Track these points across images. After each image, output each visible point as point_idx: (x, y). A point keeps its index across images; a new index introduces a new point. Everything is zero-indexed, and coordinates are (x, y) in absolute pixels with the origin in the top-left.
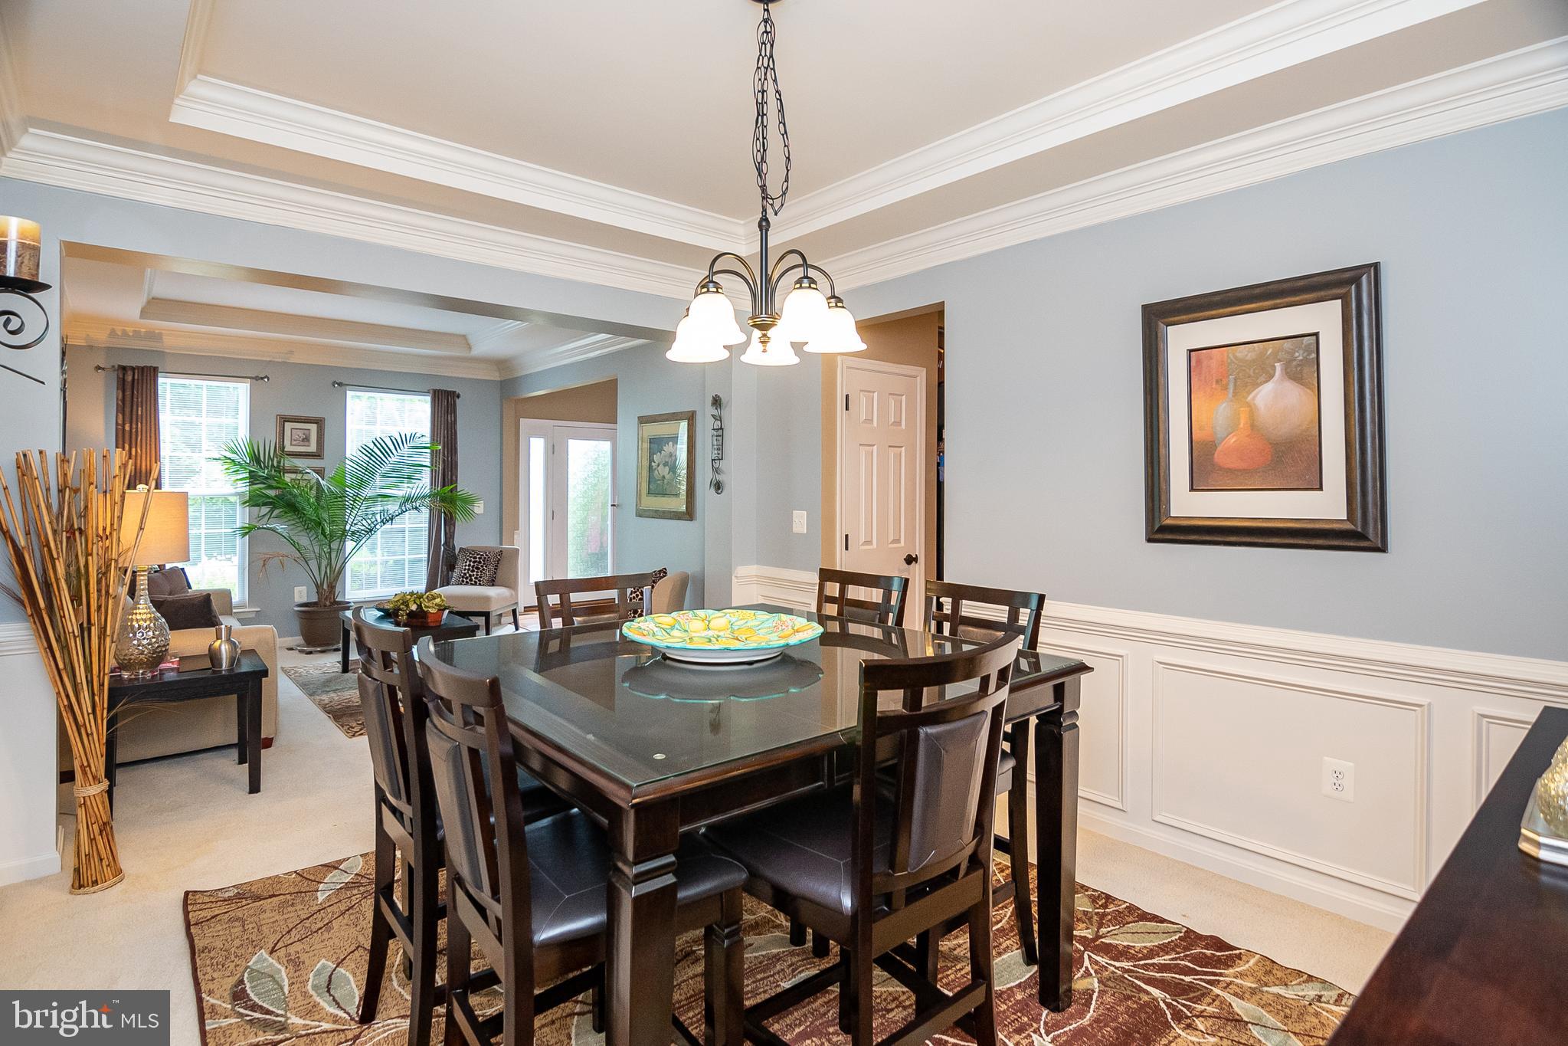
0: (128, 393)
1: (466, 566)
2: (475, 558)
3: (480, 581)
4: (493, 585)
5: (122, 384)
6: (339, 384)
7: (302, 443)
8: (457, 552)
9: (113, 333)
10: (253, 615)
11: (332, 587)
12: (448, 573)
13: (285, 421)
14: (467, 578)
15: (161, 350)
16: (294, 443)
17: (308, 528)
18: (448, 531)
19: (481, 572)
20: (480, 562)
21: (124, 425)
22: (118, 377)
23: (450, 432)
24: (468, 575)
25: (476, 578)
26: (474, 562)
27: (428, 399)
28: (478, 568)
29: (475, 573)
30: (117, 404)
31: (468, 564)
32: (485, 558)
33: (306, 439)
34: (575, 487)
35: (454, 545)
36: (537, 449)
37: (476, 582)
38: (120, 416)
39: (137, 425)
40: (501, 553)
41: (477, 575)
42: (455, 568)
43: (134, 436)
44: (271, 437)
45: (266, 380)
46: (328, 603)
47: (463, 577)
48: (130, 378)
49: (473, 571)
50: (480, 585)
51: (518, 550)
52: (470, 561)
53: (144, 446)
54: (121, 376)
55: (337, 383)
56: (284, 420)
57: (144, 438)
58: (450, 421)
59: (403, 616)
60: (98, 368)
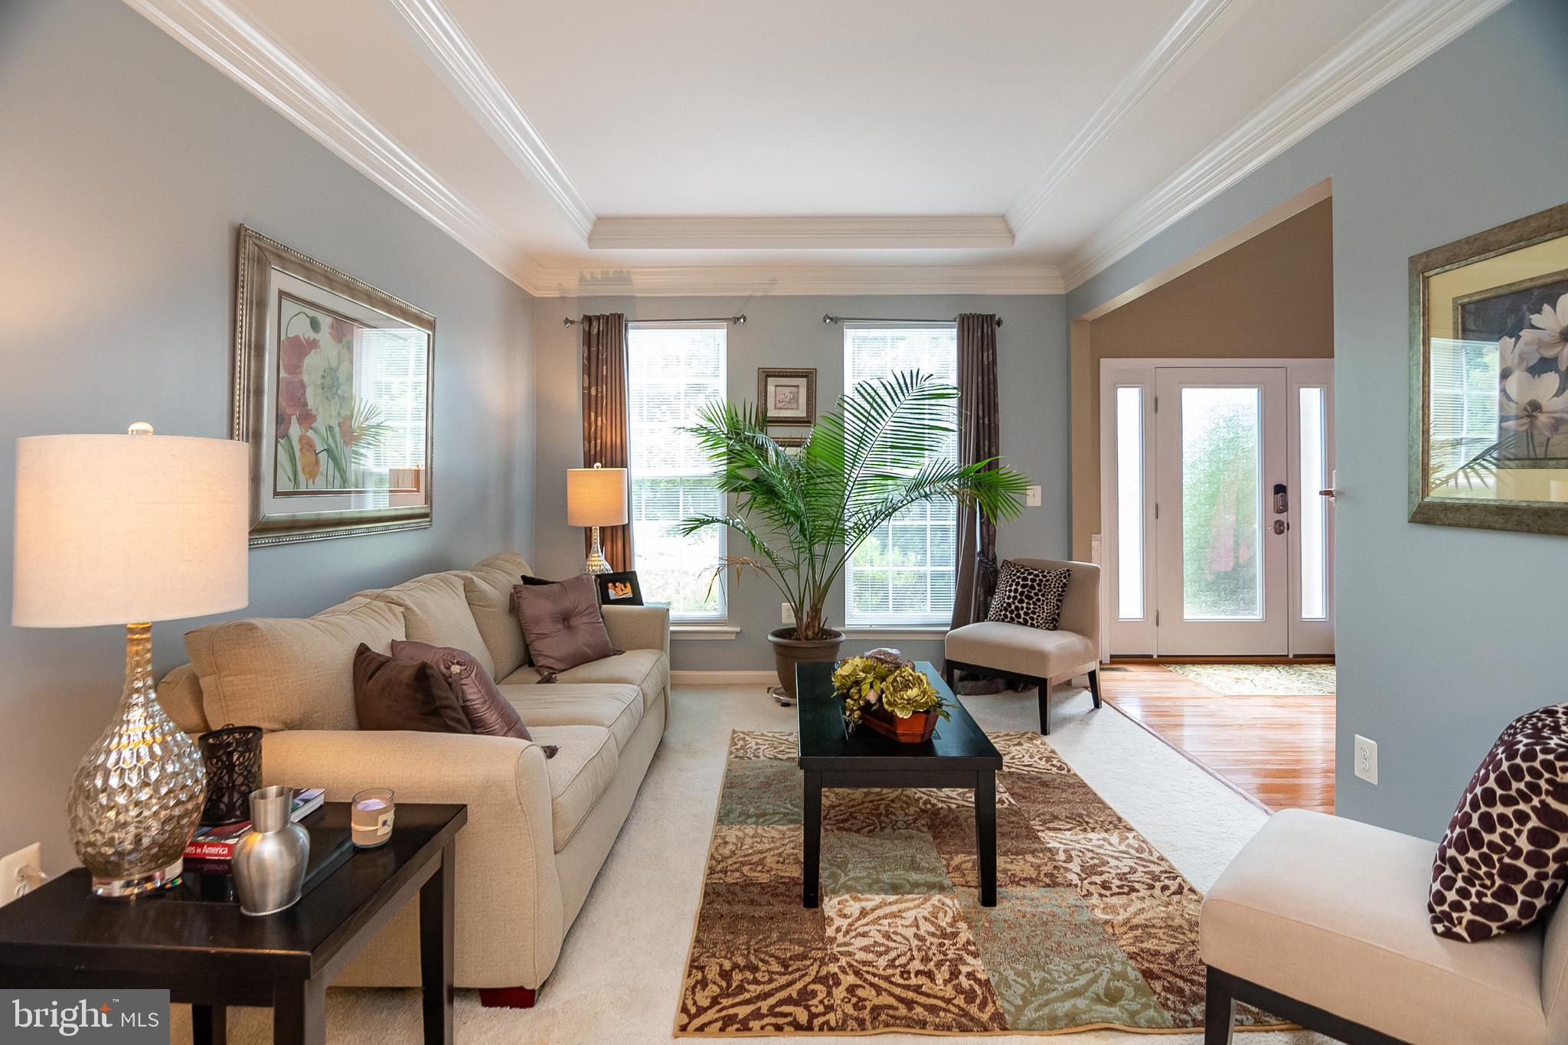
0: (594, 349)
1: (1010, 591)
2: (1025, 579)
3: (1032, 619)
4: (1055, 628)
5: (587, 338)
6: (831, 319)
7: (788, 405)
8: (999, 567)
9: (582, 279)
10: (733, 637)
11: (816, 610)
12: (986, 599)
13: (768, 376)
14: (1012, 612)
15: (632, 294)
16: (779, 405)
17: (788, 523)
18: (985, 534)
19: (1035, 604)
20: (1033, 587)
21: (590, 388)
22: (584, 331)
23: (986, 379)
24: (1013, 607)
25: (1026, 614)
26: (1024, 586)
27: (954, 332)
28: (1029, 597)
29: (1025, 605)
30: (583, 363)
31: (1014, 587)
32: (1041, 580)
33: (795, 399)
34: (1194, 465)
35: (994, 554)
36: (1128, 403)
37: (1026, 621)
38: (586, 377)
39: (602, 387)
40: (1068, 574)
41: (1028, 609)
42: (994, 593)
43: (599, 402)
44: (752, 398)
45: (742, 320)
46: (810, 633)
47: (1006, 609)
48: (595, 331)
49: (1021, 601)
50: (1032, 625)
51: (1097, 570)
52: (1018, 584)
53: (609, 415)
54: (587, 329)
55: (829, 318)
56: (767, 374)
57: (609, 401)
58: (986, 362)
59: (852, 711)
60: (567, 321)
